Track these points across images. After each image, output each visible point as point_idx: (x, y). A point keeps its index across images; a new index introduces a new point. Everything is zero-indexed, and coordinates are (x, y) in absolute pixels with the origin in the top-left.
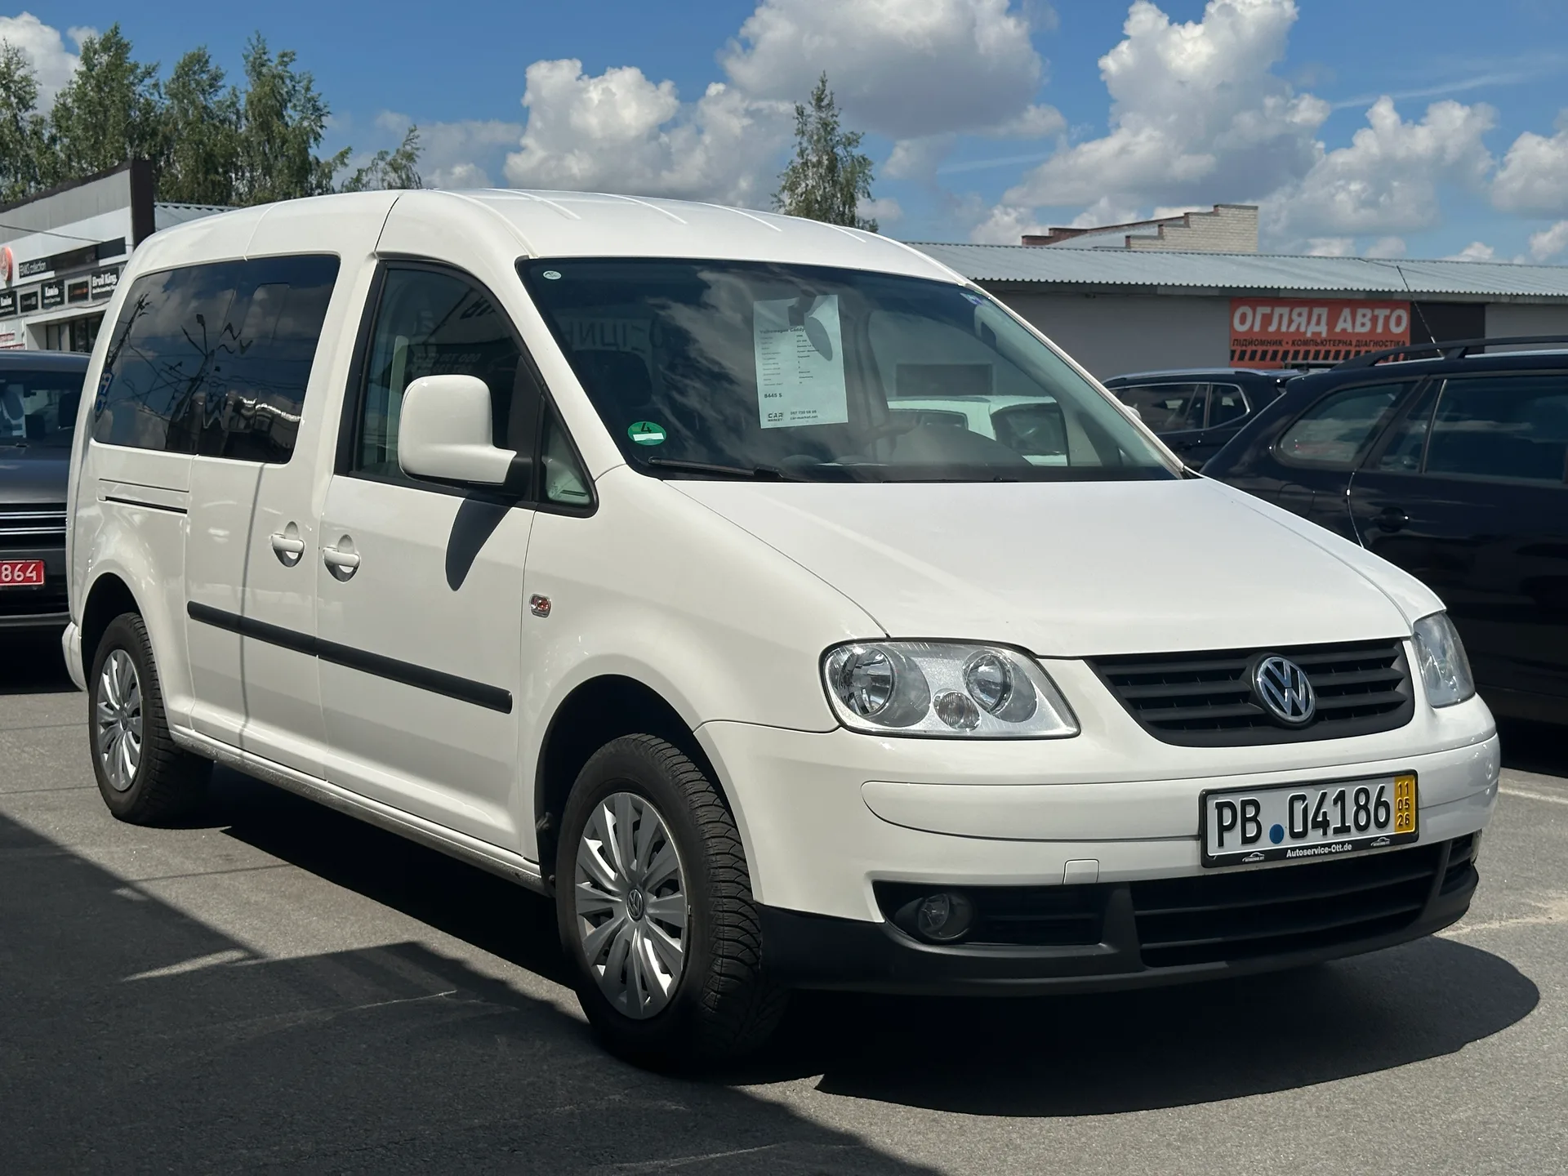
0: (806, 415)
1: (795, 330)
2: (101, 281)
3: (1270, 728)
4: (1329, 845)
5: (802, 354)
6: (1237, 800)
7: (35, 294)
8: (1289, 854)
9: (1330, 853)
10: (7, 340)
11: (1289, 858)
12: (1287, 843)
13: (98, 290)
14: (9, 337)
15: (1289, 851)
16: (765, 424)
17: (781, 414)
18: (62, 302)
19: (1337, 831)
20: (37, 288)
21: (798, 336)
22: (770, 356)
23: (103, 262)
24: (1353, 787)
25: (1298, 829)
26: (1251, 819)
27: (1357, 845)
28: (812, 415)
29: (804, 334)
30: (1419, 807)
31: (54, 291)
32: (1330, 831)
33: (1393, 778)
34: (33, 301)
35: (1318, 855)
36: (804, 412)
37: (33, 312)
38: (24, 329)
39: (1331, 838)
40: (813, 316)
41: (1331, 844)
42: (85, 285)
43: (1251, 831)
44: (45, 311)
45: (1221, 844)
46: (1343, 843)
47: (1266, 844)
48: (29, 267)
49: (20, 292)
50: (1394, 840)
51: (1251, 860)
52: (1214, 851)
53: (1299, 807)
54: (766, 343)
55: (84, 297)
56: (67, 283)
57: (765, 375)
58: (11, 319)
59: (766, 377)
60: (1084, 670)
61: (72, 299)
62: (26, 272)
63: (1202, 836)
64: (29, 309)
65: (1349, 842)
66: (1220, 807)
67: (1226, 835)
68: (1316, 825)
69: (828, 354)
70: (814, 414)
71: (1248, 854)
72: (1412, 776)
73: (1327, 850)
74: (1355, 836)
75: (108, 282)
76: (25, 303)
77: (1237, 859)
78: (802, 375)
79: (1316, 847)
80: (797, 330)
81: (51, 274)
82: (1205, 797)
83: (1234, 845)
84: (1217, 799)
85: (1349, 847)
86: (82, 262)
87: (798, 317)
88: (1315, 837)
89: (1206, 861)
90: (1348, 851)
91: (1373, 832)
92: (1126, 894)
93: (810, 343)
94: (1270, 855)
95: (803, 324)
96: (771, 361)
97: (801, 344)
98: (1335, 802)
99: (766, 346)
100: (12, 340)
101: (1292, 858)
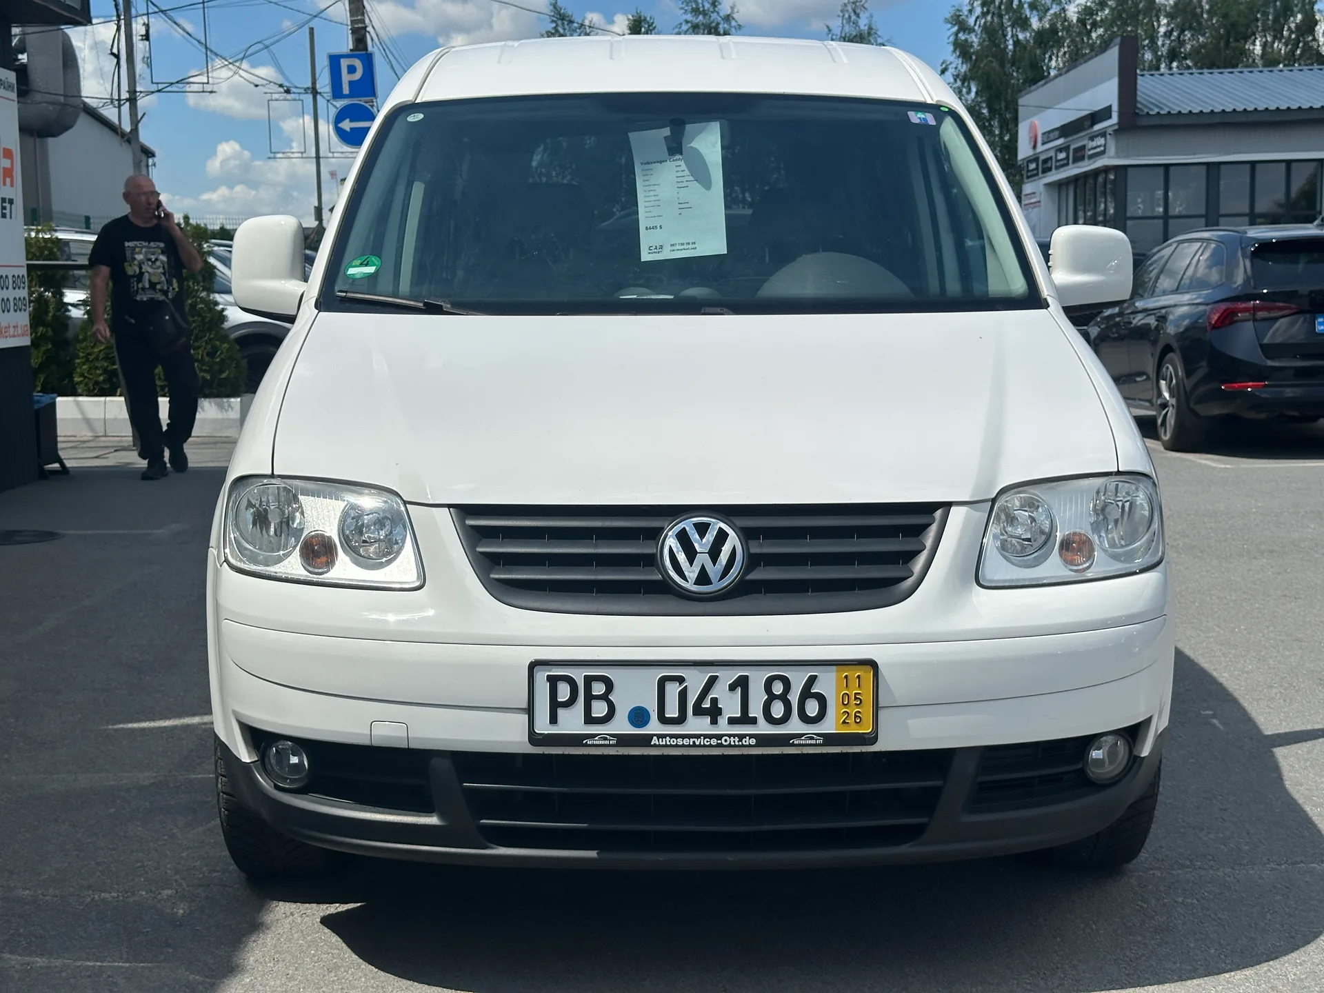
0: (686, 247)
1: (673, 161)
2: (1094, 144)
3: (670, 596)
4: (719, 737)
5: (680, 185)
6: (579, 675)
7: (1051, 158)
8: (655, 741)
9: (720, 745)
10: (1031, 199)
11: (655, 745)
12: (654, 727)
13: (1092, 152)
14: (1033, 196)
15: (655, 738)
16: (646, 256)
17: (661, 247)
18: (1067, 164)
19: (732, 721)
20: (1052, 153)
21: (676, 166)
22: (651, 188)
23: (1097, 127)
24: (766, 672)
25: (672, 712)
26: (598, 698)
27: (763, 740)
28: (691, 246)
29: (682, 163)
30: (881, 704)
31: (1062, 156)
32: (723, 721)
33: (835, 667)
34: (1049, 165)
35: (700, 746)
36: (683, 244)
37: (1049, 173)
38: (1042, 188)
39: (723, 727)
40: (691, 145)
41: (722, 736)
42: (1083, 147)
43: (600, 709)
44: (1057, 171)
45: (554, 720)
46: (741, 737)
47: (621, 725)
48: (1048, 136)
49: (1042, 157)
50: (829, 739)
51: (597, 743)
52: (543, 726)
53: (673, 690)
54: (647, 175)
55: (1082, 158)
56: (1072, 147)
57: (646, 207)
58: (1035, 180)
59: (647, 209)
60: (445, 519)
61: (1075, 161)
62: (1046, 140)
63: (530, 710)
64: (1047, 170)
65: (751, 736)
66: (553, 681)
67: (561, 712)
68: (698, 711)
69: (707, 183)
70: (694, 246)
71: (593, 736)
72: (869, 667)
73: (714, 742)
74: (763, 728)
75: (1099, 144)
76: (1045, 166)
77: (577, 740)
78: (681, 206)
79: (698, 736)
80: (676, 160)
81: (1061, 141)
82: (533, 666)
83: (572, 722)
84: (549, 671)
85: (753, 741)
86: (1083, 129)
87: (675, 147)
88: (698, 725)
89: (534, 738)
90: (750, 746)
91: (795, 726)
92: (447, 764)
93: (687, 172)
94: (623, 740)
95: (681, 154)
96: (652, 193)
97: (680, 174)
98: (732, 688)
99: (646, 178)
100: (1035, 197)
101: (660, 746)
